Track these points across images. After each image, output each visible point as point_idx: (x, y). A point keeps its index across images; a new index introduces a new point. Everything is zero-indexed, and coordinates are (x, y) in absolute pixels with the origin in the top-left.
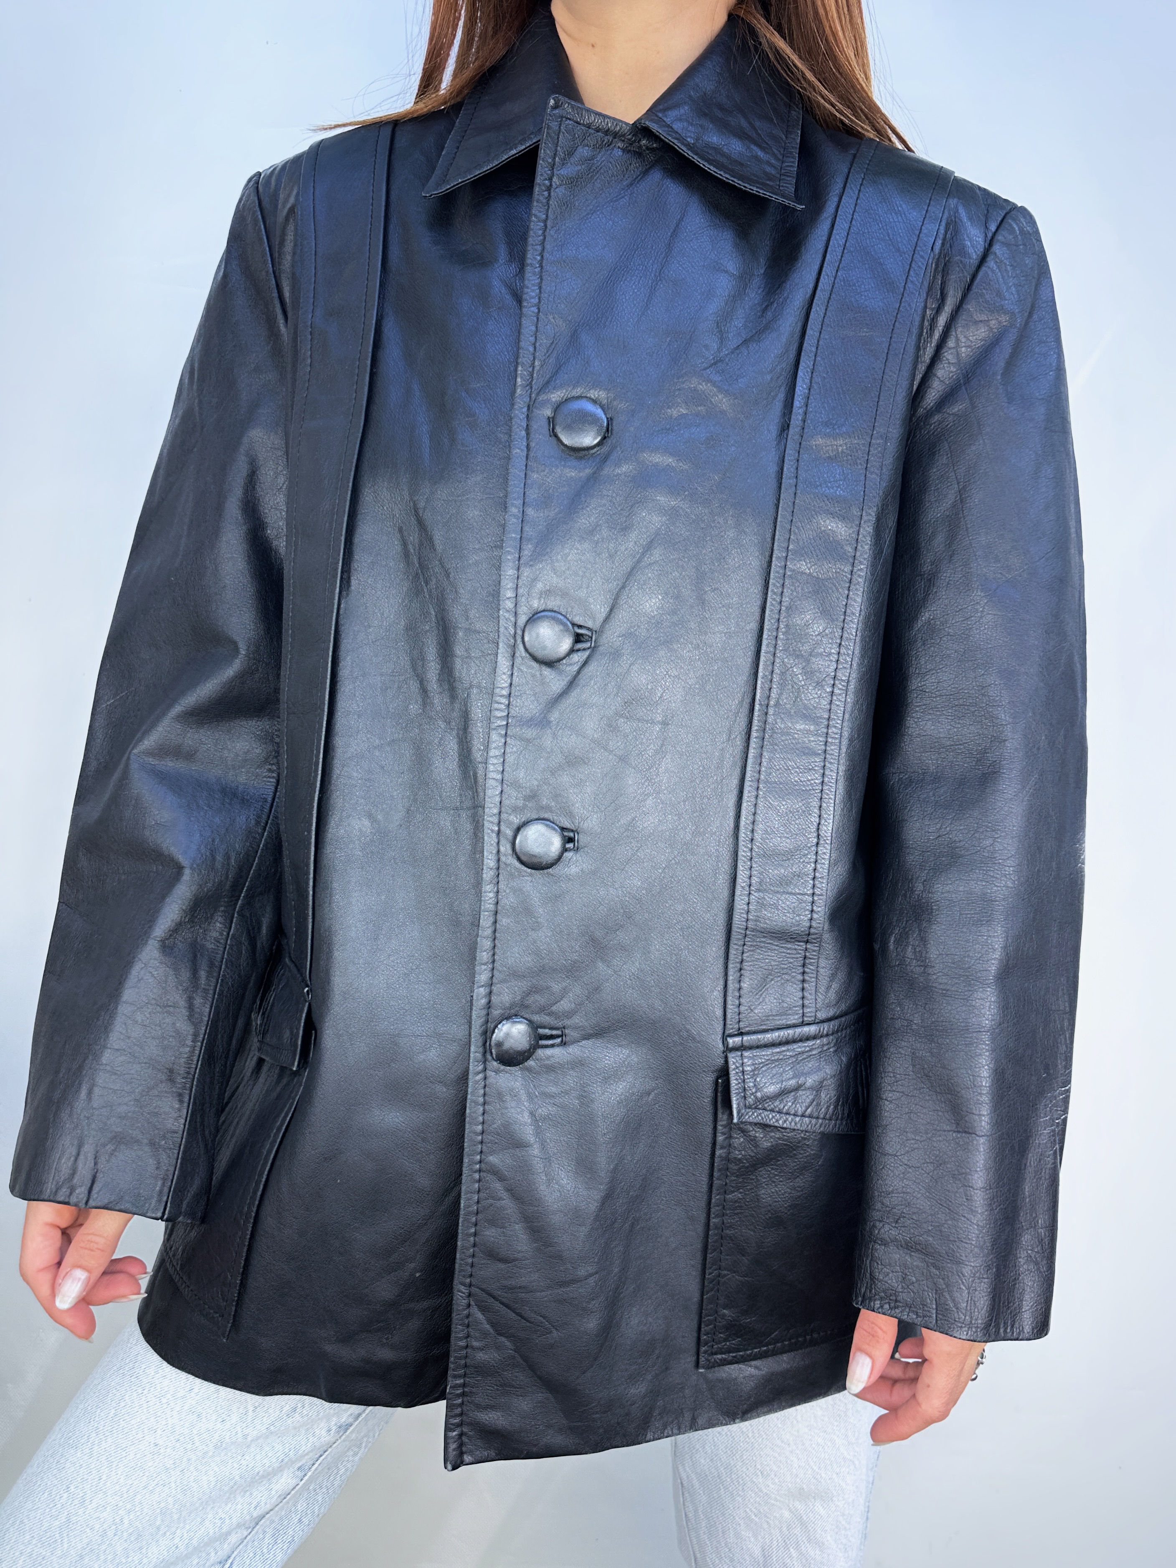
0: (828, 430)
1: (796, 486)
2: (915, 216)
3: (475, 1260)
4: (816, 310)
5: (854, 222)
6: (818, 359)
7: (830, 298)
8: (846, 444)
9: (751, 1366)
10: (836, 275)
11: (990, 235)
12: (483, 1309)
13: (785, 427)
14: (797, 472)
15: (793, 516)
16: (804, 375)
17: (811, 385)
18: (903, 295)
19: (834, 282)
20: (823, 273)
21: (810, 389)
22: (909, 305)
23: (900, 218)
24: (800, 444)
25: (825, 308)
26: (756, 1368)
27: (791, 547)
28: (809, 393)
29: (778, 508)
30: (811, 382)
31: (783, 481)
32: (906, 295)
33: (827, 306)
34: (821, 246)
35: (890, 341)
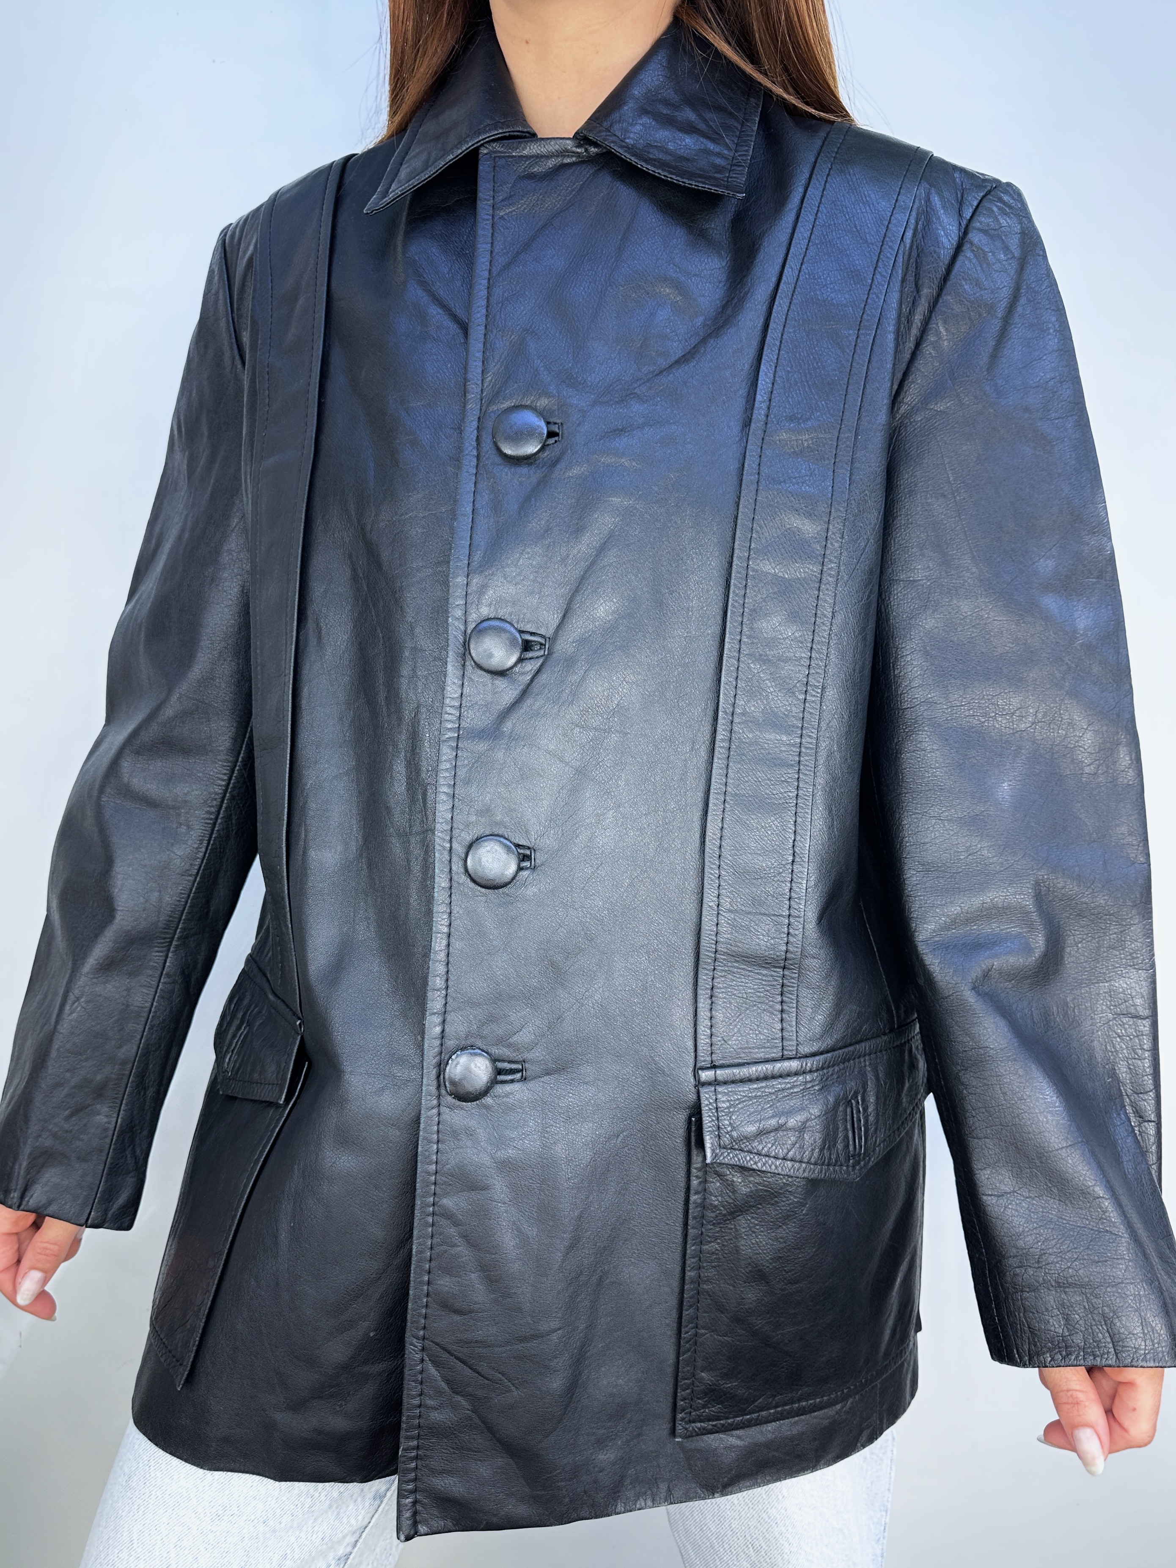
0: (792, 425)
1: (758, 482)
2: (884, 206)
3: (429, 1311)
4: (780, 303)
5: (819, 214)
6: (782, 352)
7: (794, 291)
8: (812, 439)
9: (732, 1436)
10: (801, 268)
11: (964, 223)
12: (436, 1364)
13: (747, 423)
14: (759, 469)
15: (754, 513)
16: (767, 368)
17: (774, 380)
18: (871, 286)
19: (799, 276)
20: (787, 265)
21: (773, 384)
22: (878, 297)
23: (868, 208)
24: (763, 439)
25: (789, 301)
26: (739, 1437)
27: (753, 546)
28: (772, 388)
29: (738, 506)
30: (774, 377)
31: (744, 477)
32: (874, 286)
33: (792, 299)
34: (784, 238)
35: (858, 333)
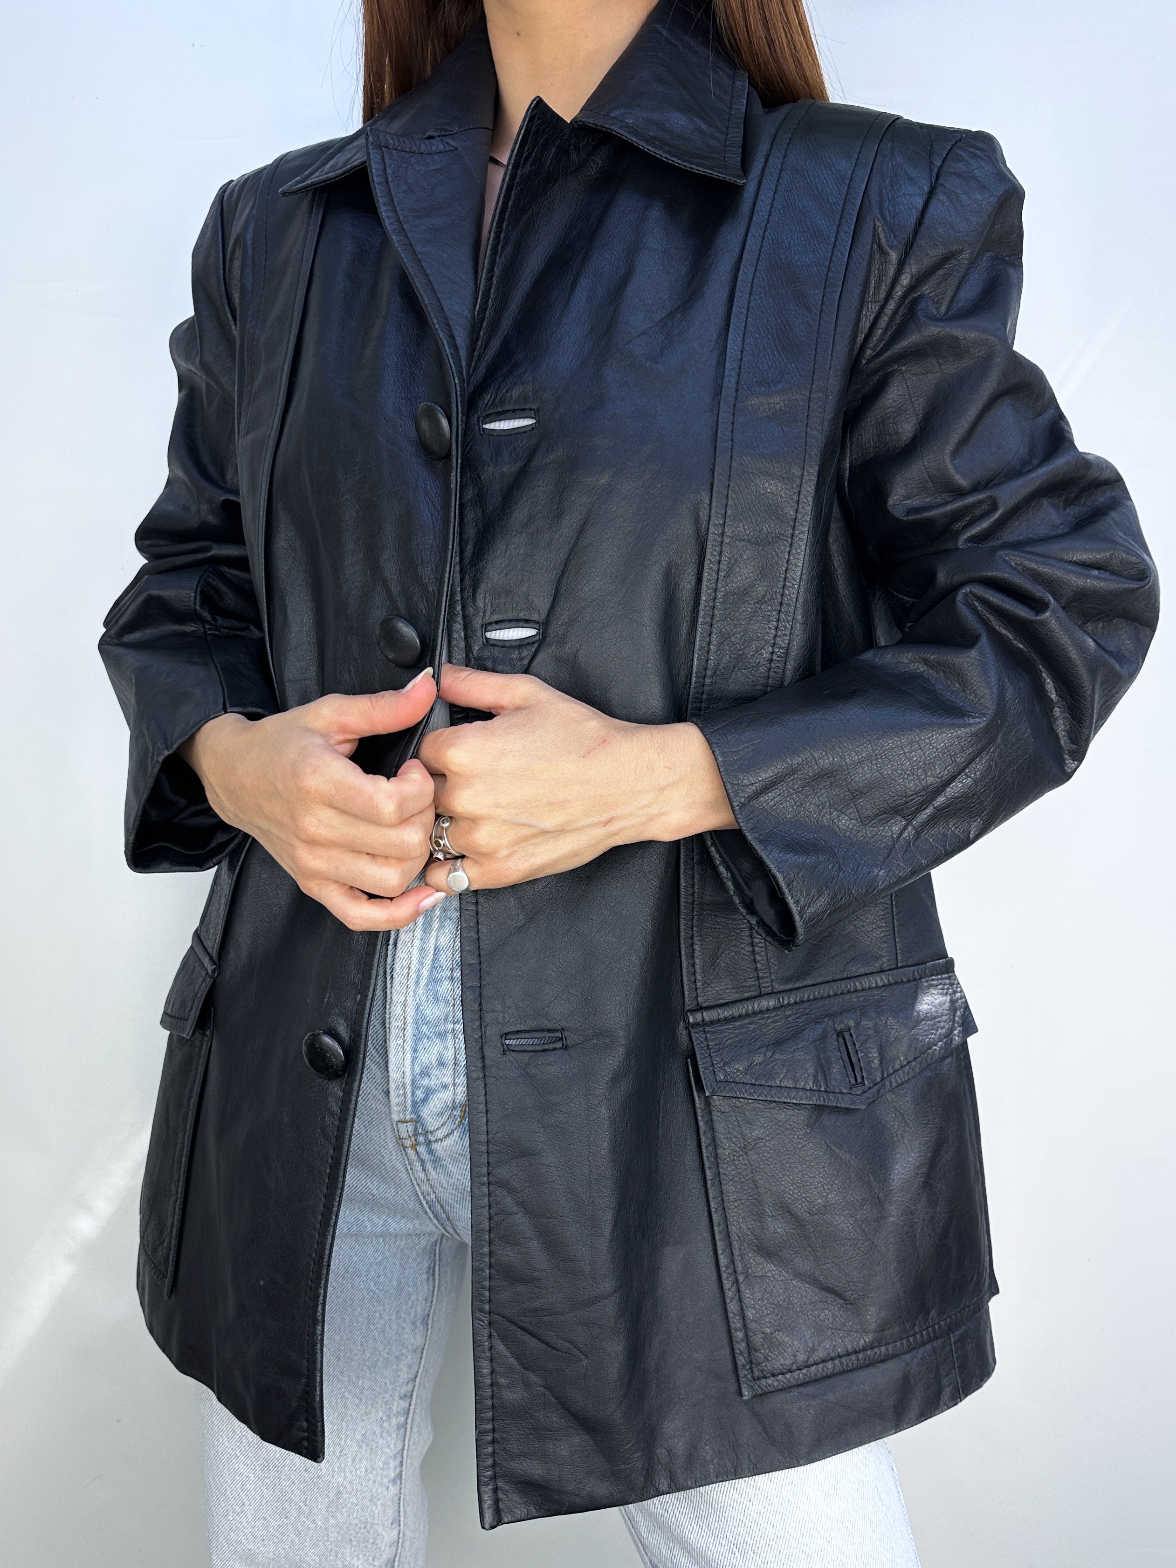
0: (762, 389)
1: (731, 449)
2: (844, 166)
3: (492, 1282)
4: (744, 271)
5: (781, 181)
6: (749, 319)
7: (758, 259)
8: (784, 401)
10: (764, 235)
11: (934, 172)
12: (504, 1338)
13: (718, 391)
14: (732, 435)
15: (729, 480)
16: (735, 336)
17: (743, 347)
18: (835, 244)
19: (762, 242)
20: (750, 234)
21: (742, 351)
23: (828, 170)
24: (735, 406)
25: (754, 269)
27: (729, 512)
28: (742, 355)
29: (713, 473)
30: (743, 344)
31: (718, 444)
32: (838, 244)
33: (756, 266)
35: (824, 292)
